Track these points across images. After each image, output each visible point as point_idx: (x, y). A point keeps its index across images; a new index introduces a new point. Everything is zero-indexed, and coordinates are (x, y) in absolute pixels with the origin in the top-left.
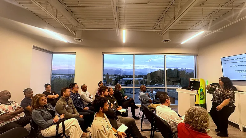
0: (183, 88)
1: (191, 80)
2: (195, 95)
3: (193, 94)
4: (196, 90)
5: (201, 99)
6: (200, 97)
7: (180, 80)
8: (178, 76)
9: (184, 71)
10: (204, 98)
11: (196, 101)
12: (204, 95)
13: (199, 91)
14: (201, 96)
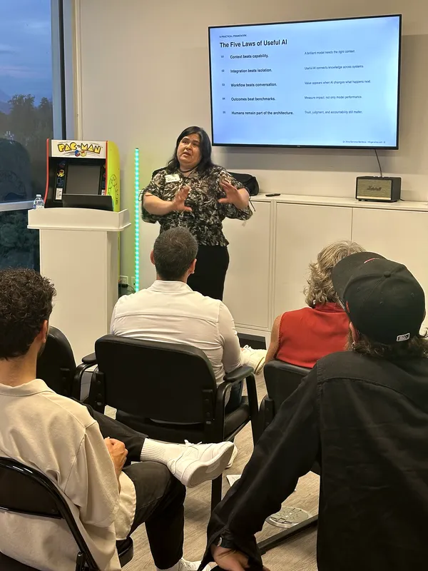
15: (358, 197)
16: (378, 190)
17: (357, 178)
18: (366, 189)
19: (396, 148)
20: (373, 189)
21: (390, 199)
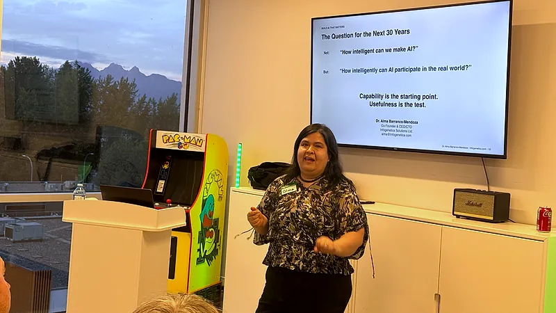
0: (112, 194)
1: (160, 145)
2: (174, 241)
3: (161, 227)
4: (182, 204)
5: (199, 261)
6: (196, 246)
7: (96, 148)
8: (83, 120)
9: (124, 84)
10: (215, 252)
11: (172, 276)
12: (217, 232)
13: (196, 210)
14: (202, 241)
15: (455, 213)
16: (478, 206)
17: (455, 190)
18: (464, 203)
19: (504, 157)
20: (472, 205)
21: (492, 218)
